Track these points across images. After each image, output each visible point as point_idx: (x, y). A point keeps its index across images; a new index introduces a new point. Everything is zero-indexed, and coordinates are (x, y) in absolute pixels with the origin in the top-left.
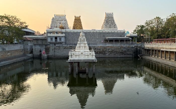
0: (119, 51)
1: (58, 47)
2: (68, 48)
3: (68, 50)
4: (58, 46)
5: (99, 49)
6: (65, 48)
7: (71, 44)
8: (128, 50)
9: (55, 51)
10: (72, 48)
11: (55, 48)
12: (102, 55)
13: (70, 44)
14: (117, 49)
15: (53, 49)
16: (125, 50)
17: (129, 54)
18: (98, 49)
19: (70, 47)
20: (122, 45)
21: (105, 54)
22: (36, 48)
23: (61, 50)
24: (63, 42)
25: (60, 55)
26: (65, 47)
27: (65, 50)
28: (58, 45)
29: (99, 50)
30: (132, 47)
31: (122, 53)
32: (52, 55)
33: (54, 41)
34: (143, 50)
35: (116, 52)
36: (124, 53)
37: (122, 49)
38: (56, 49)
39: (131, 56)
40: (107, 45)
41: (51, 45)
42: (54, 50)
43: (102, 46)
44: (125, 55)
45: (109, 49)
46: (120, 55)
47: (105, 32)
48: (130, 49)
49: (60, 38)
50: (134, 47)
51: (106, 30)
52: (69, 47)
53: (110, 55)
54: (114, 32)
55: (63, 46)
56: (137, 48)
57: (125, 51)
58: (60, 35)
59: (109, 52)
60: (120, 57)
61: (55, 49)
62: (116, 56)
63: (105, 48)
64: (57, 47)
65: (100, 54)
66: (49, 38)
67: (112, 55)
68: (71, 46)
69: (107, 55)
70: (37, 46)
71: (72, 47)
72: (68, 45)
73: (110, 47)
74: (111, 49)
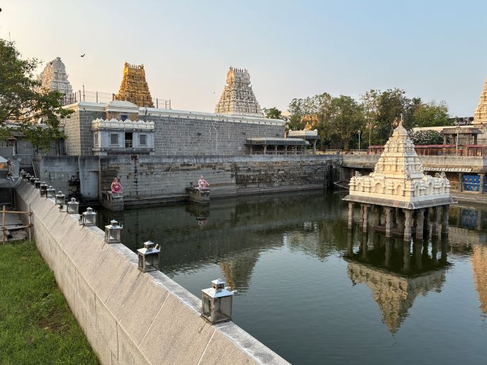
0: (299, 174)
1: (145, 168)
2: (177, 169)
3: (177, 175)
4: (147, 164)
5: (258, 171)
6: (168, 170)
7: (186, 157)
8: (316, 170)
9: (136, 182)
10: (189, 167)
11: (138, 169)
12: (265, 186)
13: (183, 157)
14: (294, 169)
15: (130, 174)
16: (309, 171)
17: (317, 182)
18: (254, 171)
19: (184, 165)
20: (304, 160)
21: (270, 183)
22: (56, 170)
23: (157, 176)
24: (151, 150)
25: (153, 193)
26: (167, 166)
27: (169, 175)
28: (146, 161)
29: (258, 173)
30: (322, 164)
31: (305, 179)
32: (128, 194)
33: (121, 146)
34: (340, 171)
35: (293, 176)
36: (309, 178)
37: (304, 168)
38: (141, 174)
39: (321, 186)
40: (275, 160)
41: (123, 160)
42: (132, 177)
43: (264, 163)
44: (310, 183)
45: (279, 170)
46: (301, 185)
47: (245, 122)
48: (319, 168)
49: (143, 134)
50: (324, 165)
51: (249, 118)
52: (182, 165)
53: (281, 185)
54: (264, 123)
55: (162, 164)
56: (331, 167)
57: (311, 174)
58: (141, 125)
59: (280, 177)
60: (302, 190)
61: (136, 171)
62: (294, 188)
63: (270, 167)
64: (141, 166)
65: (261, 185)
66: (107, 134)
67: (286, 187)
68: (186, 161)
69: (276, 186)
70: (57, 164)
71: (188, 165)
72: (178, 160)
73: (280, 164)
74: (282, 170)
